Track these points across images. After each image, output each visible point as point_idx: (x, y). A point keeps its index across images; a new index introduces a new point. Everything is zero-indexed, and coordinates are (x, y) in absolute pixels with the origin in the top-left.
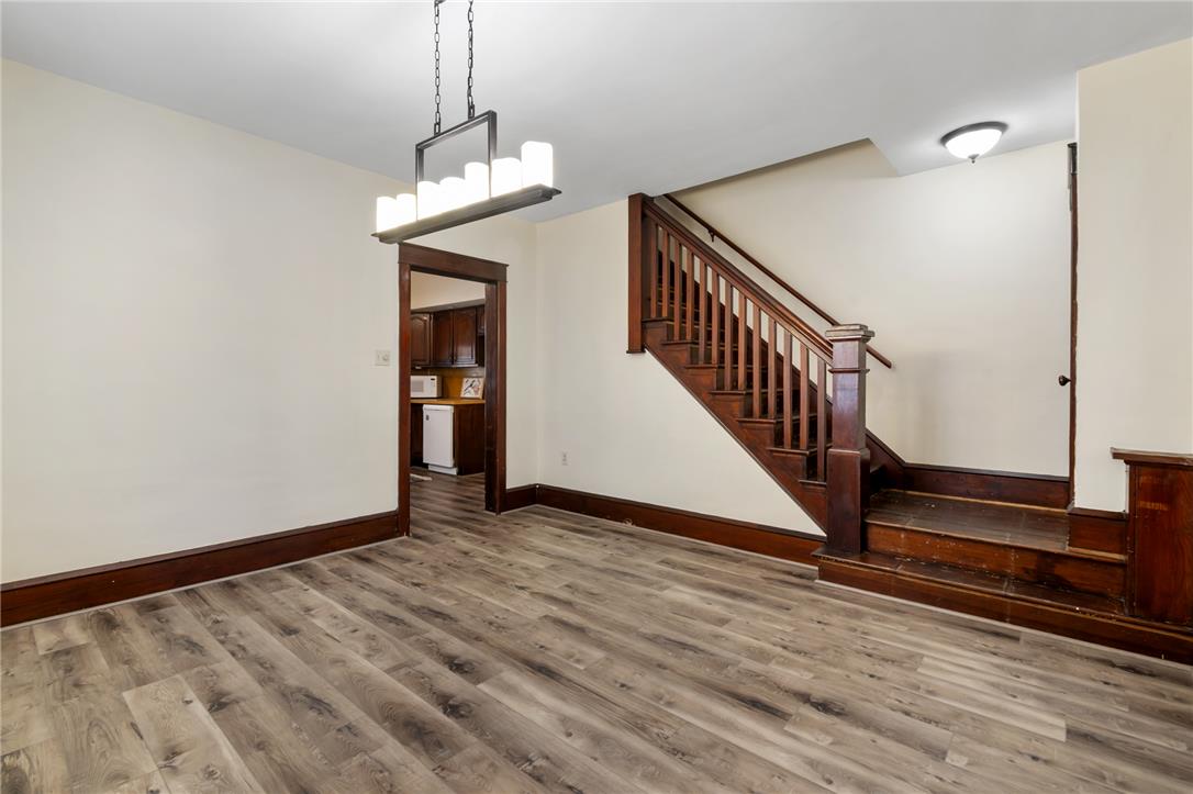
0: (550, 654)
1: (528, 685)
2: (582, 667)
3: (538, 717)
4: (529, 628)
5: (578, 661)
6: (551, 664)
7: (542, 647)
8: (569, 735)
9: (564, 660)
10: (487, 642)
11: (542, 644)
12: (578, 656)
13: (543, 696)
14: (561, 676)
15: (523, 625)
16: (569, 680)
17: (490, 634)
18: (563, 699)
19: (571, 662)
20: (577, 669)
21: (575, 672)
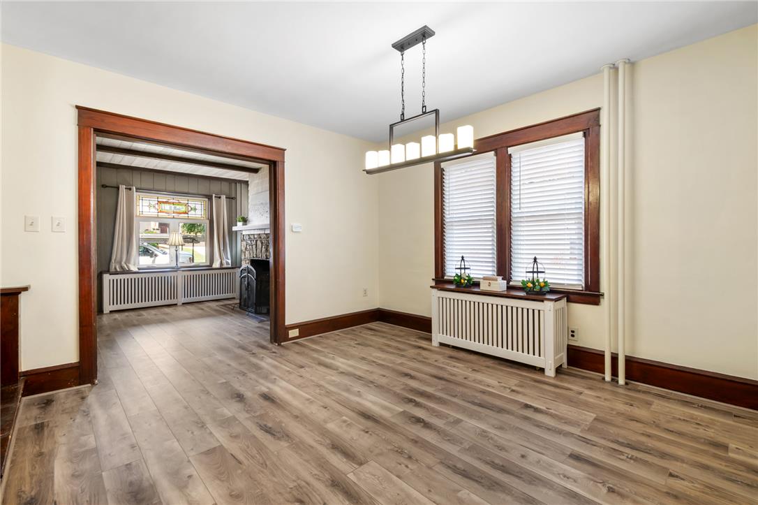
0: (362, 427)
1: (376, 410)
2: (344, 418)
3: (371, 397)
4: (377, 451)
5: (345, 421)
6: (362, 420)
7: (367, 432)
8: (359, 392)
9: (354, 423)
10: (407, 438)
11: (366, 434)
12: (344, 425)
13: (368, 405)
14: (357, 413)
15: (381, 454)
16: (353, 411)
17: (408, 447)
18: (358, 403)
19: (349, 421)
20: (346, 416)
21: (348, 415)
